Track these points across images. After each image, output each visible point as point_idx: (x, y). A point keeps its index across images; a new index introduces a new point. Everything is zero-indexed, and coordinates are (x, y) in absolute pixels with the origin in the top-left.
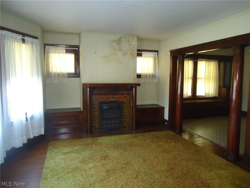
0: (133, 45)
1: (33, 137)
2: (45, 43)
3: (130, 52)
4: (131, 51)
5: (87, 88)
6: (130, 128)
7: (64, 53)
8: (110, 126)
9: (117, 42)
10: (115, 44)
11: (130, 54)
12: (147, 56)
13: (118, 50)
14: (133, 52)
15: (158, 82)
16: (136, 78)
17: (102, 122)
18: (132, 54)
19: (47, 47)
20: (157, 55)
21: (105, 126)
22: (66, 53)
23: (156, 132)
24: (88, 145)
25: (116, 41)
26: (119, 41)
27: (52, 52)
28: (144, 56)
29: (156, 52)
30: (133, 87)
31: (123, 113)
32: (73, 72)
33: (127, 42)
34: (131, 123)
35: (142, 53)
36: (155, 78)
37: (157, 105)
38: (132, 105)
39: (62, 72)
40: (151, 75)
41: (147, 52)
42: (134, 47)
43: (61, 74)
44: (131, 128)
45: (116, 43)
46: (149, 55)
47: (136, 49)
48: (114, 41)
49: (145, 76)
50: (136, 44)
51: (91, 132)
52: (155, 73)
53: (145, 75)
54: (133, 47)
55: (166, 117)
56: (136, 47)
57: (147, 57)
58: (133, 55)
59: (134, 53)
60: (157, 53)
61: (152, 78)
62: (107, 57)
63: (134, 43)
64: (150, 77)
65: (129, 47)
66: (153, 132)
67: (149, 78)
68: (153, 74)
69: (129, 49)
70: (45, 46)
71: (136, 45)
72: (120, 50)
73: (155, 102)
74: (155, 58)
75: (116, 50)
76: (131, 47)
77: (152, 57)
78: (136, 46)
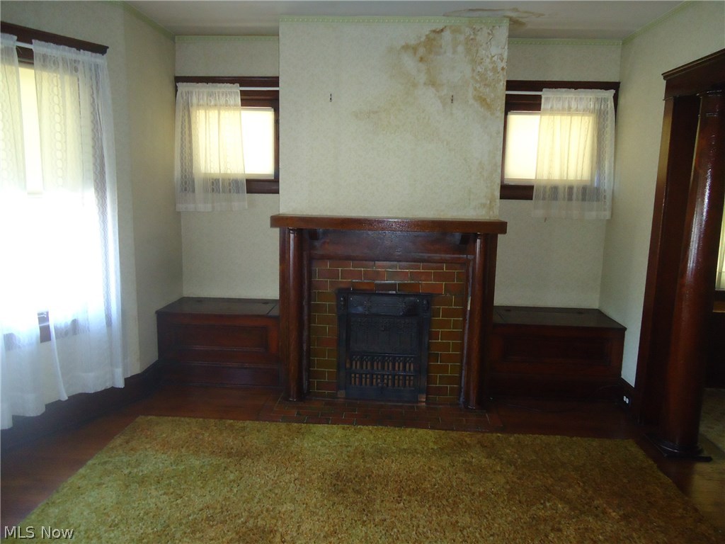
0: (488, 60)
1: (67, 398)
2: (177, 75)
3: (475, 89)
4: (478, 85)
5: (289, 233)
6: (459, 400)
7: (236, 105)
8: (379, 381)
9: (422, 51)
10: (409, 62)
11: (475, 98)
12: (563, 109)
13: (425, 84)
14: (488, 89)
15: (608, 217)
16: (498, 200)
17: (348, 366)
18: (482, 100)
19: (182, 87)
20: (611, 104)
21: (357, 379)
22: (242, 105)
23: (558, 438)
24: (241, 455)
25: (415, 49)
26: (428, 48)
27: (199, 106)
28: (551, 108)
29: (607, 89)
30: (476, 236)
31: (430, 339)
32: (269, 175)
33: (460, 49)
34: (463, 380)
35: (540, 97)
36: (598, 200)
37: (598, 313)
38: (469, 309)
39: (229, 172)
40: (575, 190)
41: (564, 90)
42: (494, 70)
43: (223, 180)
44: (462, 399)
45: (415, 53)
46: (574, 105)
47: (501, 77)
48: (406, 48)
49: (547, 194)
50: (505, 55)
51: (302, 395)
52: (599, 180)
53: (548, 189)
54: (490, 66)
55: (629, 373)
56: (503, 69)
57: (563, 114)
58: (488, 100)
59: (492, 95)
60: (613, 92)
61: (584, 199)
62: (377, 112)
63: (494, 51)
64: (574, 196)
65: (473, 70)
66: (544, 437)
67: (570, 199)
68: (589, 184)
69: (473, 77)
70: (177, 84)
71: (505, 60)
72: (433, 83)
73: (590, 301)
74: (600, 117)
75: (415, 85)
76: (479, 69)
77: (585, 111)
78: (504, 64)
